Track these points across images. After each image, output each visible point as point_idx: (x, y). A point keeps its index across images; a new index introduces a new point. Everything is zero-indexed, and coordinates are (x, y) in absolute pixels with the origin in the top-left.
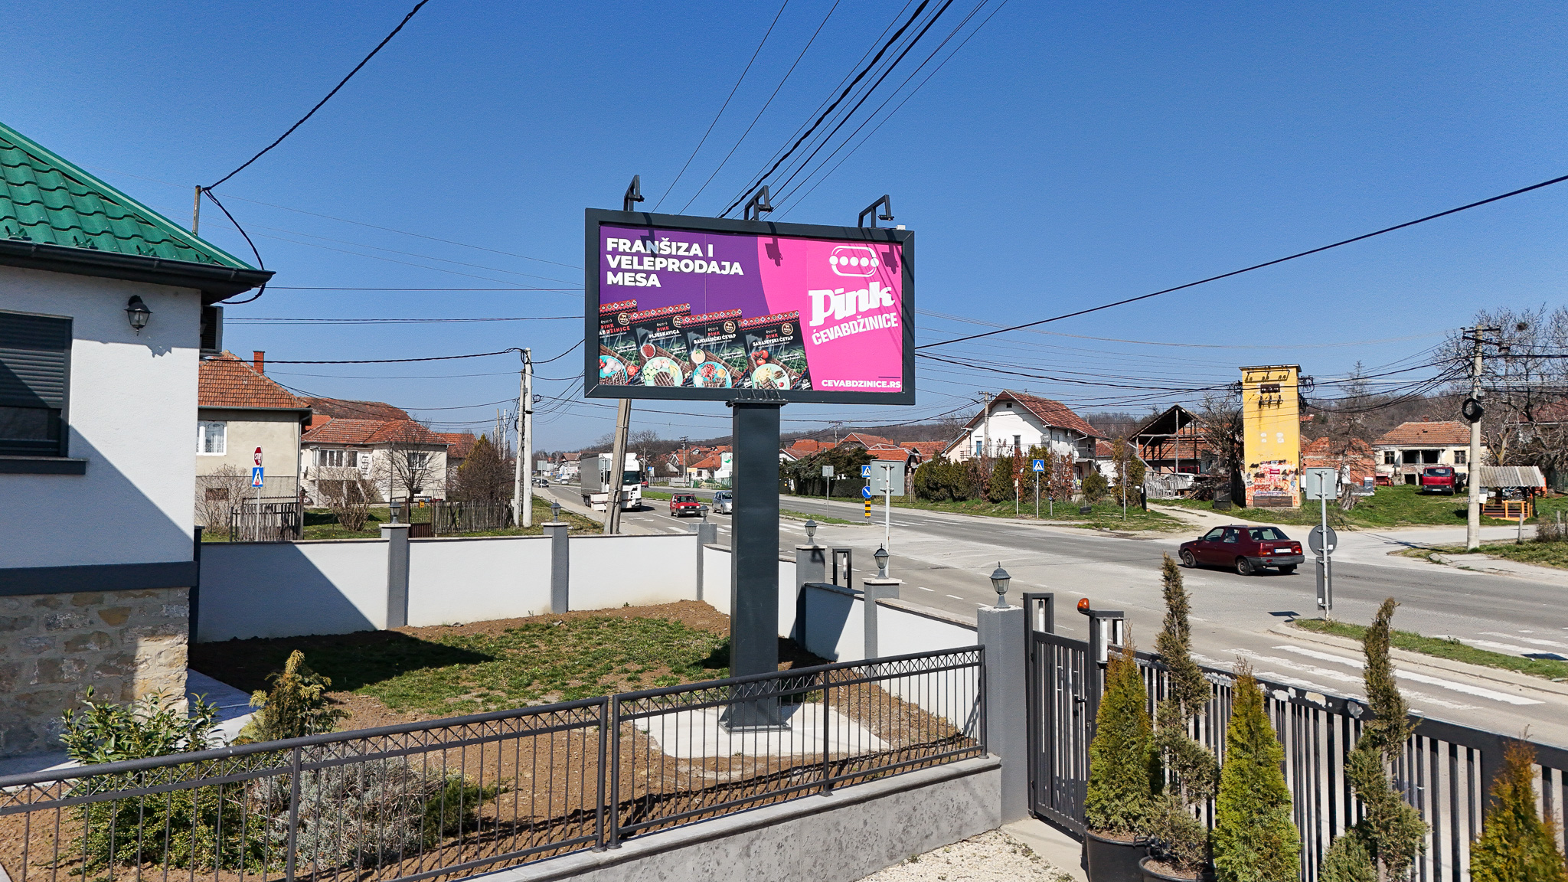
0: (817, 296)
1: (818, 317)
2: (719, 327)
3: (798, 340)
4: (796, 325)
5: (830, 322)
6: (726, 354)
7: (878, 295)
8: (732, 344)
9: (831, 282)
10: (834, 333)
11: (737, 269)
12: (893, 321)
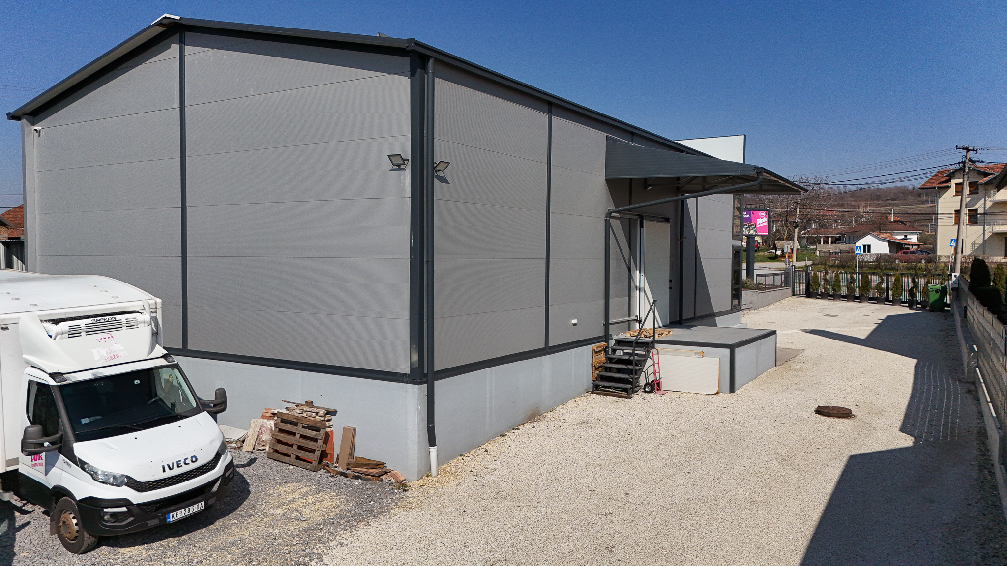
0: (758, 219)
1: (758, 224)
2: (746, 225)
3: (755, 227)
4: (755, 224)
5: (759, 224)
6: (747, 229)
7: (765, 219)
8: (748, 228)
9: (760, 218)
10: (760, 226)
11: (748, 216)
12: (766, 223)
